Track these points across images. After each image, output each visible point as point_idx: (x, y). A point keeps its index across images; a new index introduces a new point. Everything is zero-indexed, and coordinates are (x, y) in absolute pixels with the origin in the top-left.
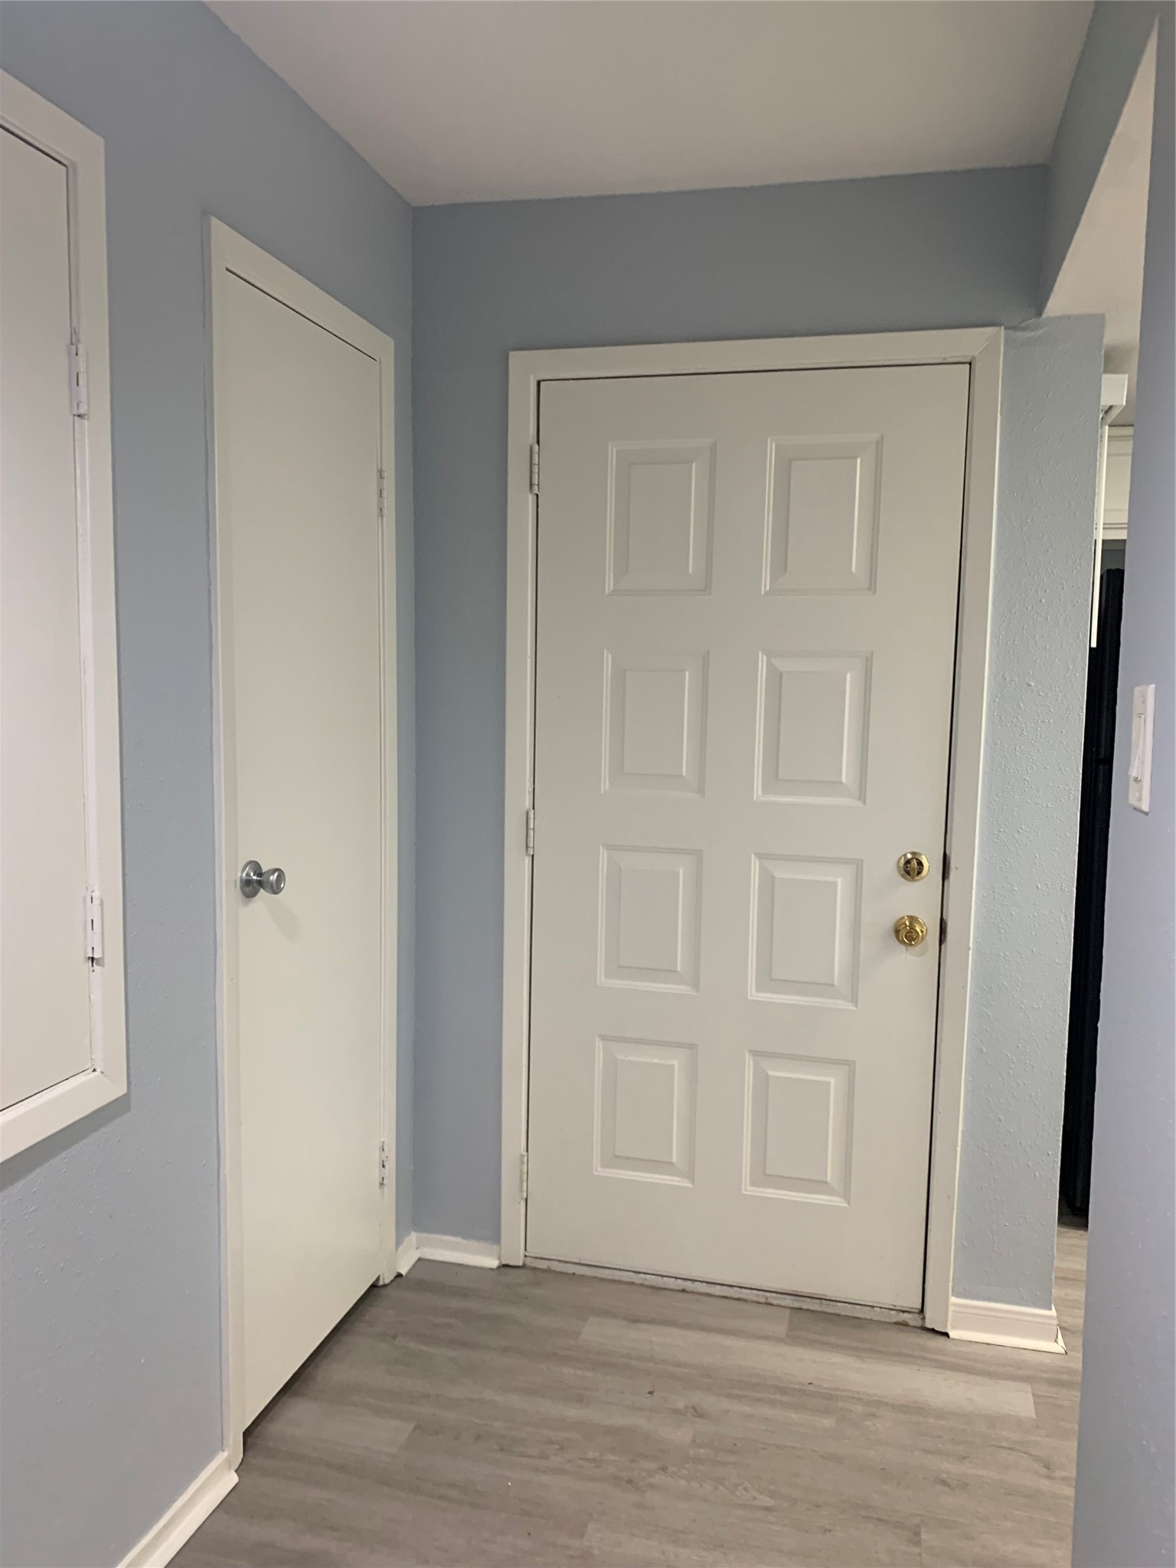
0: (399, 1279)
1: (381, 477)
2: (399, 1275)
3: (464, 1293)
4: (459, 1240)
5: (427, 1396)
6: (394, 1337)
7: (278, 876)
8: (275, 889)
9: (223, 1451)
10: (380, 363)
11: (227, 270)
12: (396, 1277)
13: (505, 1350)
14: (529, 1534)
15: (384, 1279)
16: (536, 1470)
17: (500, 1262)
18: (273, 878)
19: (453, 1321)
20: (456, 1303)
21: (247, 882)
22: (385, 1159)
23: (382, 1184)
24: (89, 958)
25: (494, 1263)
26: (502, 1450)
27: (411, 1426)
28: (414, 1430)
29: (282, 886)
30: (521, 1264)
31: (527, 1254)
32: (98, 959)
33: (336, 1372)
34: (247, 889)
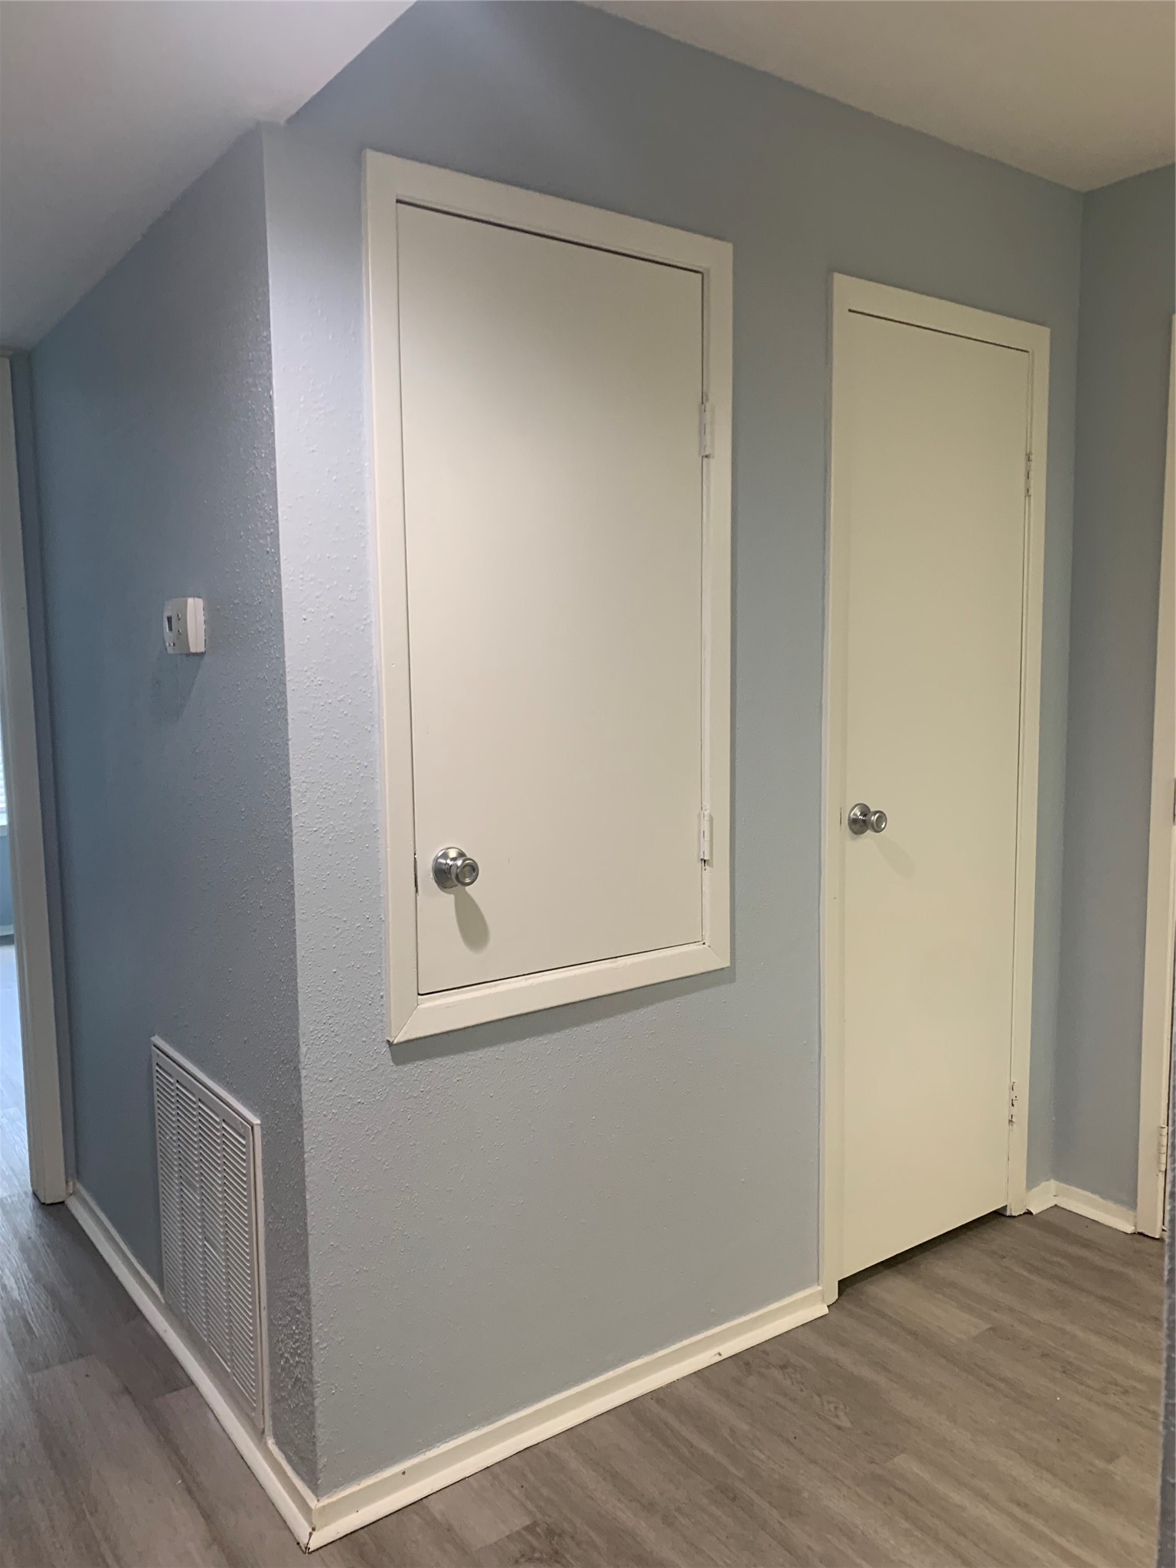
0: (1028, 1216)
1: (1029, 460)
2: (1029, 1213)
3: (1086, 1244)
4: (1096, 1197)
5: (1011, 1310)
6: (1003, 1257)
7: (878, 818)
8: (877, 828)
9: (819, 1285)
10: (1033, 354)
11: (850, 311)
12: (1024, 1213)
13: (1104, 1299)
14: (1058, 1440)
15: (1011, 1210)
16: (1090, 1399)
17: (1136, 1229)
18: (874, 818)
19: (1063, 1261)
20: (1074, 1250)
21: (854, 822)
22: (1014, 1098)
23: (1011, 1121)
24: (702, 860)
25: (1129, 1229)
26: (1064, 1372)
27: (985, 1326)
28: (987, 1330)
29: (883, 826)
30: (1157, 1237)
31: (1164, 1228)
32: (708, 860)
33: (940, 1267)
34: (853, 827)
